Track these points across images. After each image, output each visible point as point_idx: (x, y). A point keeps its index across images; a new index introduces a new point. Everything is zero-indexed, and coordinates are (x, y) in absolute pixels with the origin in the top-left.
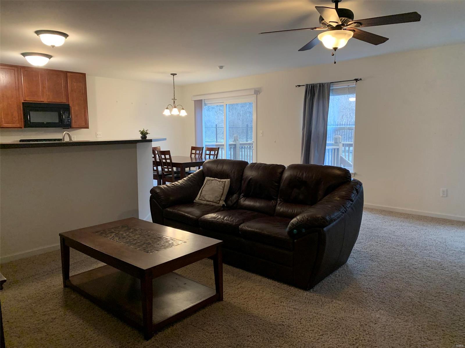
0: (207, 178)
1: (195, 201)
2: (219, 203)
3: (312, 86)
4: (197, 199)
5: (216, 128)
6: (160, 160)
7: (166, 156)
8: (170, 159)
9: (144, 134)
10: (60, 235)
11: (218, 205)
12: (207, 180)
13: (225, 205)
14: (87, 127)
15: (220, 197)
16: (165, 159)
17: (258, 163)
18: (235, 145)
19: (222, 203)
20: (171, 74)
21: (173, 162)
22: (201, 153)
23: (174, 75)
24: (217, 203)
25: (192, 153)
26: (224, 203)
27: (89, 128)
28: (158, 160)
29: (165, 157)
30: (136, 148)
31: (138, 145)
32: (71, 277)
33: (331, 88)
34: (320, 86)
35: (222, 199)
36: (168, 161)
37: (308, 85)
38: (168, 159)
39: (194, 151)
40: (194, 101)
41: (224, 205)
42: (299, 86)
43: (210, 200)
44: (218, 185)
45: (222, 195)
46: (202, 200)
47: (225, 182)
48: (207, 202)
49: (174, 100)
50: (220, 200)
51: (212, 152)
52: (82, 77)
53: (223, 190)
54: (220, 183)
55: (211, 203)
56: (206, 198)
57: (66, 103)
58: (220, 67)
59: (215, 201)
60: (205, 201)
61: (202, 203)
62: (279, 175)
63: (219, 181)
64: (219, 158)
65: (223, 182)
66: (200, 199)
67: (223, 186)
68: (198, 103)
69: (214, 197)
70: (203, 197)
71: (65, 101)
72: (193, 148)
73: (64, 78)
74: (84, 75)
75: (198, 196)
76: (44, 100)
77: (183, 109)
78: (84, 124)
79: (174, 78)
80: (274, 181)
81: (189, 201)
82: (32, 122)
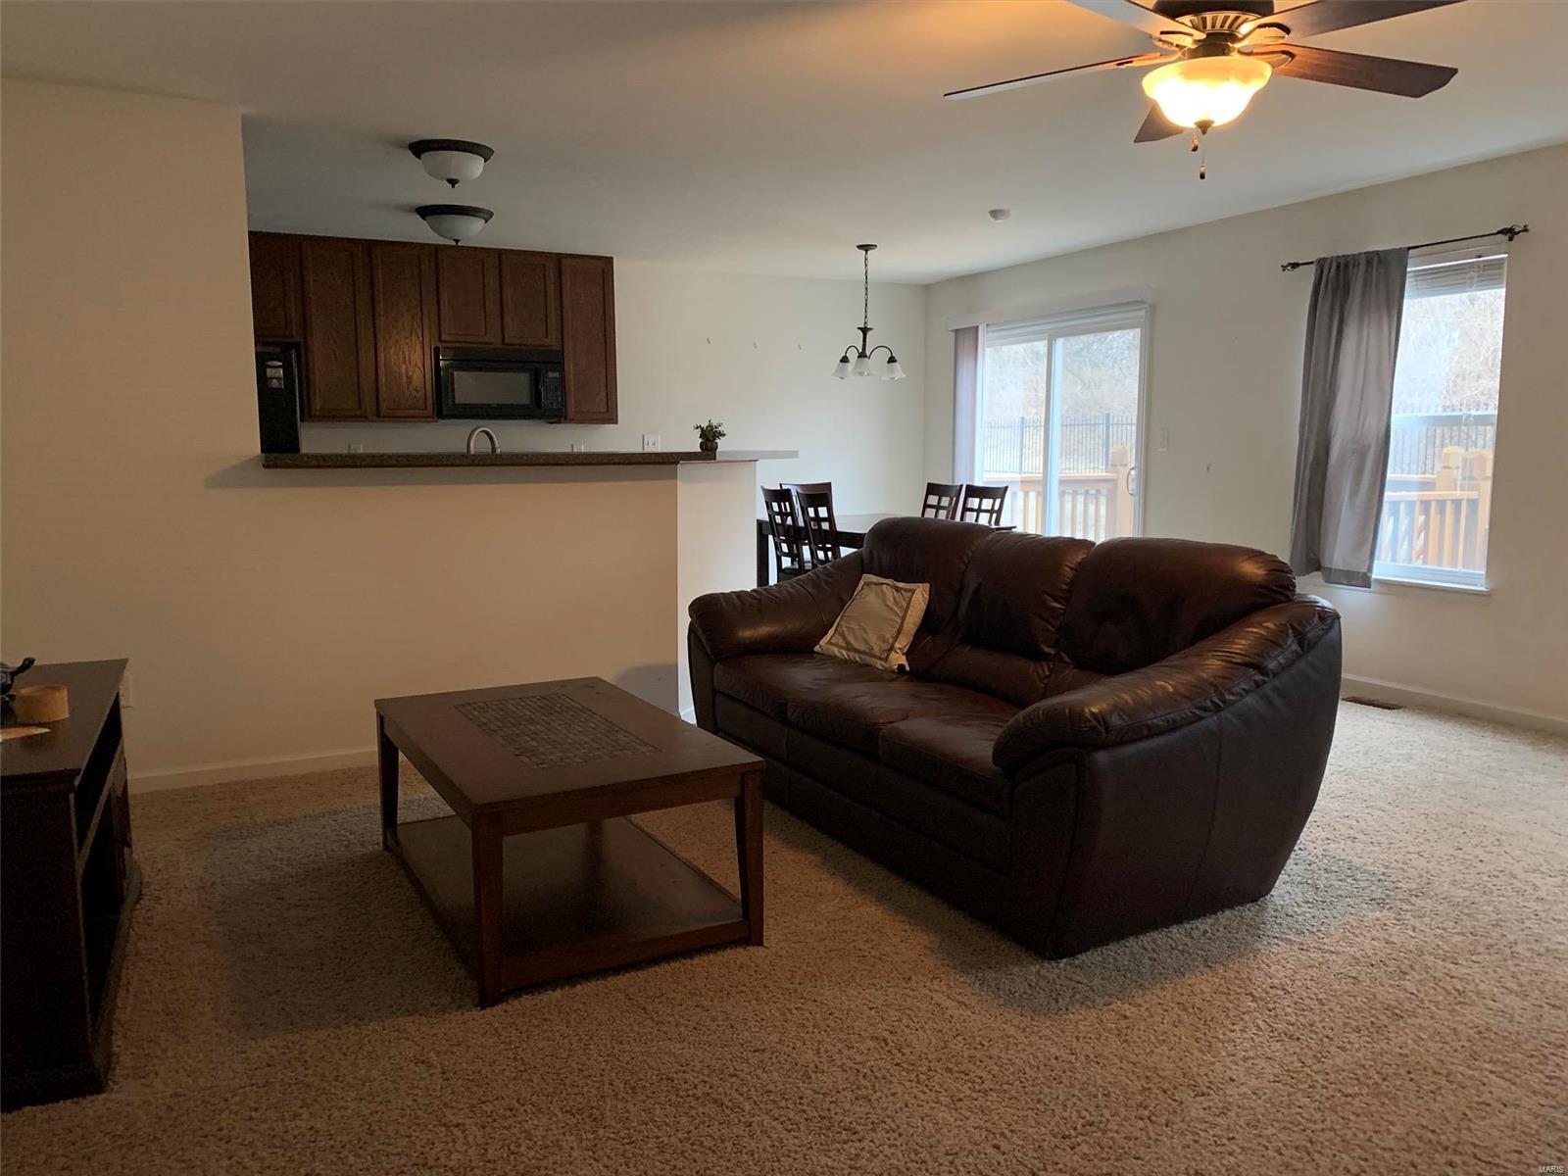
0: (867, 577)
1: (817, 648)
2: (886, 660)
3: (1338, 266)
4: (823, 641)
5: (1108, 427)
6: (805, 522)
7: (819, 509)
9: (710, 437)
10: (377, 703)
11: (884, 664)
12: (867, 584)
13: (908, 668)
14: (613, 421)
15: (891, 641)
18: (1114, 482)
19: (898, 659)
20: (860, 247)
21: (839, 528)
23: (867, 251)
24: (881, 659)
25: (926, 506)
26: (903, 661)
27: (617, 423)
28: (801, 523)
29: (816, 512)
30: (676, 478)
31: (683, 469)
32: (401, 824)
33: (1408, 269)
34: (1369, 262)
35: (897, 645)
36: (825, 526)
37: (1325, 259)
38: (824, 520)
39: (933, 500)
40: (953, 334)
41: (901, 667)
42: (1295, 265)
43: (862, 647)
44: (890, 602)
45: (899, 632)
46: (842, 648)
47: (913, 591)
48: (852, 655)
49: (865, 330)
50: (891, 649)
51: (985, 501)
52: (602, 268)
53: (903, 619)
54: (896, 594)
55: (863, 657)
56: (852, 641)
57: (555, 348)
58: (995, 214)
59: (876, 651)
60: (848, 649)
61: (838, 655)
62: (1070, 574)
63: (898, 589)
64: (1003, 523)
65: (906, 590)
66: (833, 644)
67: (905, 605)
68: (966, 338)
69: (872, 638)
70: (844, 638)
71: (552, 341)
72: (932, 489)
73: (552, 274)
74: (608, 261)
75: (831, 632)
76: (493, 338)
77: (892, 360)
78: (603, 409)
79: (866, 259)
80: (1048, 595)
81: (800, 647)
82: (457, 401)
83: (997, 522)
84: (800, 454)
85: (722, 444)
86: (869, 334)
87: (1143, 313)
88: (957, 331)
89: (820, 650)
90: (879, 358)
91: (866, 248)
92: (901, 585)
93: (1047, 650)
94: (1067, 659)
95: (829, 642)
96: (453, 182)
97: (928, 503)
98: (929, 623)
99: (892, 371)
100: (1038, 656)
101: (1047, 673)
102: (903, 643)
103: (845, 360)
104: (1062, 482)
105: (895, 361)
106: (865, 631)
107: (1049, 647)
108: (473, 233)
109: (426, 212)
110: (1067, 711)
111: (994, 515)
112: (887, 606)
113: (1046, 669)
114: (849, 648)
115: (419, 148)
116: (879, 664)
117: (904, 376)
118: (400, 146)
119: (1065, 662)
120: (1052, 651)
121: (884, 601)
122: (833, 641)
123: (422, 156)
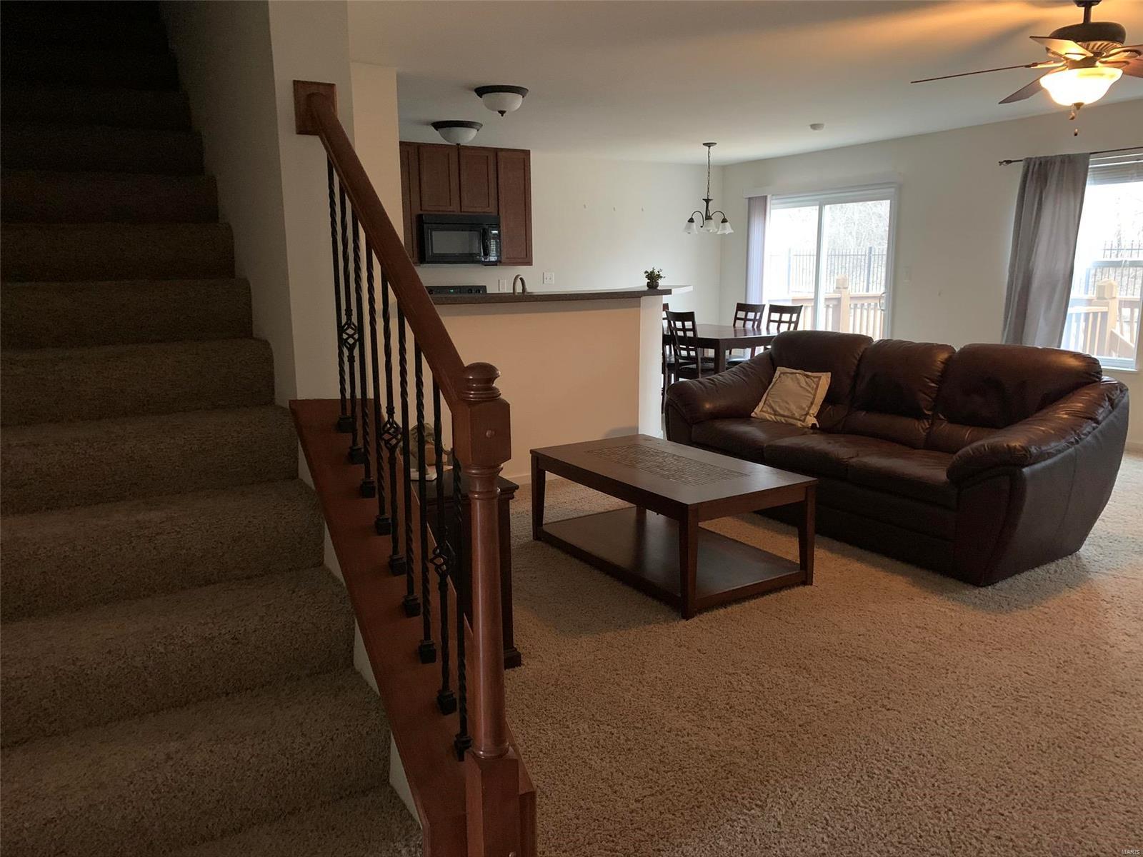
0: (780, 369)
1: (753, 414)
2: (804, 421)
3: (1040, 164)
4: (757, 410)
6: (671, 331)
7: (686, 322)
8: (694, 329)
9: (653, 278)
10: (532, 452)
11: (802, 423)
12: (782, 373)
13: (818, 426)
14: (528, 263)
15: (807, 409)
16: (684, 329)
17: (895, 339)
18: (839, 300)
19: (811, 420)
20: (704, 144)
21: (700, 335)
22: (758, 318)
23: (709, 147)
24: (800, 420)
25: (736, 318)
26: (815, 421)
27: (531, 265)
29: (683, 325)
30: (640, 307)
32: (546, 524)
33: (1090, 166)
34: (1063, 162)
35: (811, 412)
36: (690, 334)
37: (1031, 159)
38: (689, 330)
39: (741, 314)
40: (747, 200)
41: (814, 425)
42: (1008, 162)
43: (786, 413)
44: (804, 384)
45: (812, 403)
46: (768, 413)
47: (820, 378)
48: (778, 418)
49: (707, 201)
50: (807, 414)
51: (784, 315)
52: (522, 158)
53: (815, 395)
54: (807, 379)
55: (786, 419)
56: (778, 409)
57: (493, 214)
58: (814, 127)
59: (797, 415)
60: (775, 415)
61: (769, 419)
62: (939, 366)
63: (807, 376)
65: (815, 377)
66: (763, 411)
67: (815, 386)
68: (757, 205)
69: (793, 407)
70: (772, 407)
71: (492, 210)
72: (741, 307)
74: (527, 153)
75: (761, 404)
76: (454, 208)
77: (724, 221)
78: (523, 255)
79: (709, 152)
80: (928, 378)
81: (743, 414)
82: (434, 252)
86: (710, 204)
87: (893, 190)
88: (750, 199)
89: (755, 416)
90: (717, 218)
91: (709, 145)
92: (810, 374)
93: (926, 412)
94: (942, 417)
95: (762, 411)
96: (502, 113)
97: (738, 316)
98: (830, 399)
99: (724, 228)
100: (919, 416)
101: (928, 426)
102: (815, 410)
103: (691, 220)
105: (727, 221)
106: (788, 404)
107: (928, 410)
109: (438, 125)
110: (1005, 445)
112: (802, 387)
113: (927, 423)
114: (776, 413)
115: (481, 91)
116: (799, 424)
117: (732, 231)
118: (470, 89)
119: (942, 419)
120: (930, 413)
121: (799, 383)
122: (764, 409)
123: (483, 96)
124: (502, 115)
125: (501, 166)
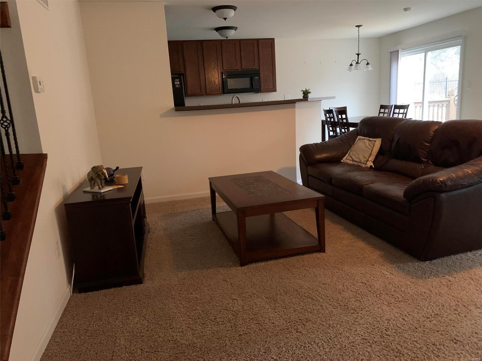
0: (359, 137)
1: (342, 161)
2: (366, 164)
4: (344, 158)
5: (446, 82)
6: (338, 120)
7: (343, 115)
8: (346, 118)
9: (306, 94)
10: (209, 178)
11: (365, 165)
12: (359, 139)
13: (373, 167)
14: (275, 91)
15: (367, 158)
18: (449, 101)
19: (370, 164)
20: (356, 26)
21: (350, 121)
23: (359, 27)
24: (364, 164)
25: (380, 113)
26: (372, 164)
27: (276, 92)
30: (295, 108)
31: (297, 104)
35: (370, 159)
38: (344, 119)
39: (382, 110)
40: (390, 53)
41: (371, 166)
43: (357, 160)
44: (367, 145)
45: (370, 155)
46: (350, 160)
47: (375, 141)
48: (354, 163)
49: (358, 55)
50: (368, 160)
51: (401, 110)
52: (271, 43)
53: (372, 151)
54: (369, 142)
55: (358, 163)
56: (354, 158)
57: (257, 69)
58: (406, 9)
59: (362, 161)
60: (352, 161)
61: (349, 163)
62: (432, 133)
63: (370, 141)
64: (407, 117)
65: (373, 141)
66: (347, 159)
67: (373, 146)
68: (394, 55)
69: (361, 157)
70: (351, 157)
71: (256, 67)
72: (382, 107)
73: (256, 45)
74: (272, 40)
75: (347, 155)
76: (238, 67)
77: (368, 64)
78: (272, 87)
79: (359, 30)
80: (425, 141)
81: (336, 161)
82: (229, 88)
83: (405, 117)
84: (336, 97)
85: (310, 96)
86: (360, 56)
87: (461, 40)
89: (343, 161)
90: (363, 64)
91: (358, 26)
92: (371, 139)
93: (423, 160)
94: (431, 163)
95: (346, 159)
96: (225, 19)
97: (380, 112)
98: (381, 152)
99: (367, 68)
100: (420, 162)
101: (423, 167)
102: (372, 158)
103: (351, 65)
104: (429, 102)
105: (369, 64)
106: (359, 155)
107: (424, 159)
108: (232, 35)
109: (218, 29)
110: (431, 180)
111: (404, 115)
112: (366, 146)
113: (423, 166)
114: (353, 160)
115: (215, 9)
116: (363, 166)
117: (372, 69)
118: (209, 9)
119: (430, 164)
120: (425, 160)
121: (365, 144)
122: (348, 158)
123: (216, 12)
124: (225, 20)
125: (260, 47)
